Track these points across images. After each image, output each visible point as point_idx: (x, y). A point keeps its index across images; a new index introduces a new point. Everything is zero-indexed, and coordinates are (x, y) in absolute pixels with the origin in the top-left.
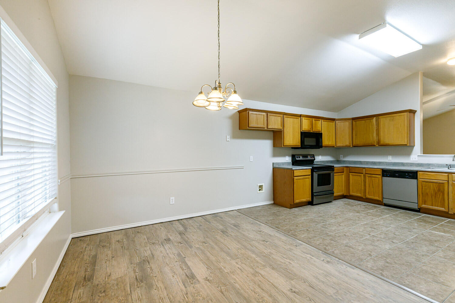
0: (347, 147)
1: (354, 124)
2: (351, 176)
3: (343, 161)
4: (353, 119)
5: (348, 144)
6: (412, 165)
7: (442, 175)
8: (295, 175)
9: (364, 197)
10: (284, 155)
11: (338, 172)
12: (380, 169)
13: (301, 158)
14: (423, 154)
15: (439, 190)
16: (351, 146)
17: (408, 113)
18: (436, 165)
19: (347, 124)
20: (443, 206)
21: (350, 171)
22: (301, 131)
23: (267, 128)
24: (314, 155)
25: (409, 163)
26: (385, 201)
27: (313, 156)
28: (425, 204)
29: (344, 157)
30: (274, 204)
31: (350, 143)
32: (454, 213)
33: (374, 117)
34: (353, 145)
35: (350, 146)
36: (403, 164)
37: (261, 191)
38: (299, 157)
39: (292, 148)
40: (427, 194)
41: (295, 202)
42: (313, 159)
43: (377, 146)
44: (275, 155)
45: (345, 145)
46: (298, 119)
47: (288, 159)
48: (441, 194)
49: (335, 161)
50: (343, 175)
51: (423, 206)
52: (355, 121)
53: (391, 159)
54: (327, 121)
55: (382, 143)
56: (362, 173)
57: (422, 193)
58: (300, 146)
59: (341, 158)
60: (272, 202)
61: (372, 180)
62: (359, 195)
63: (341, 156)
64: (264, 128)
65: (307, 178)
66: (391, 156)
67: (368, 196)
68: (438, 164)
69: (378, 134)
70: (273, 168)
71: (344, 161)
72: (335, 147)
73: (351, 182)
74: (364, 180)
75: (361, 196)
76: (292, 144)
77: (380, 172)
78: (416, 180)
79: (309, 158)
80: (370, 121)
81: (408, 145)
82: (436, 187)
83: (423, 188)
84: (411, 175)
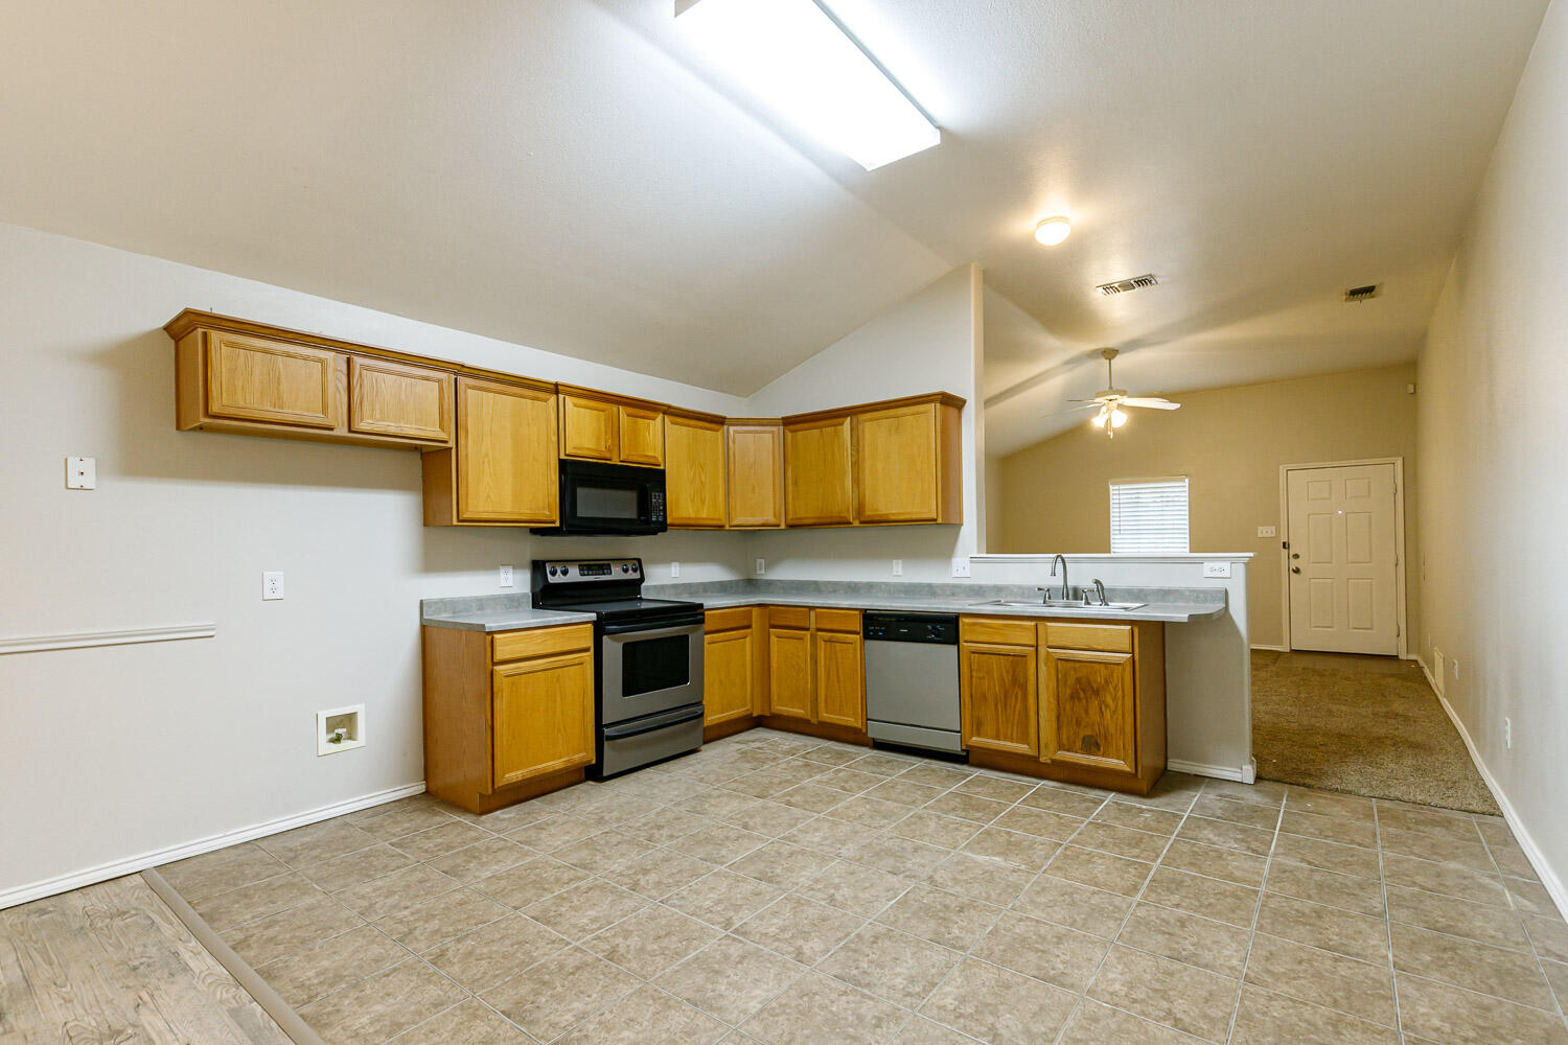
0: (769, 528)
1: (790, 441)
2: (774, 639)
3: (767, 581)
4: (789, 422)
5: (773, 516)
6: (954, 590)
7: (1020, 625)
8: (498, 656)
9: (814, 721)
10: (491, 565)
11: (720, 627)
12: (858, 612)
13: (574, 575)
14: (988, 553)
15: (1014, 681)
16: (783, 527)
17: (938, 405)
18: (1015, 590)
19: (768, 440)
20: (1024, 739)
21: (773, 622)
22: (563, 457)
23: (350, 431)
24: (639, 561)
25: (947, 585)
26: (875, 731)
27: (638, 565)
28: (979, 735)
29: (768, 567)
30: (427, 792)
31: (777, 513)
32: (1053, 761)
33: (846, 416)
34: (791, 521)
35: (779, 526)
36: (931, 590)
37: (345, 744)
38: (565, 573)
39: (534, 531)
40: (984, 697)
41: (499, 783)
42: (637, 576)
43: (856, 523)
44: (431, 562)
45: (761, 522)
46: (546, 401)
47: (515, 582)
48: (1019, 693)
49: (737, 582)
50: (748, 639)
51: (976, 740)
52: (792, 432)
53: (900, 569)
54: (692, 422)
55: (869, 513)
56: (808, 629)
57: (972, 699)
58: (558, 524)
59: (759, 572)
60: (420, 788)
61: (836, 653)
62: (798, 711)
63: (760, 565)
64: (332, 429)
65: (570, 663)
66: (900, 561)
67: (826, 716)
68: (1020, 587)
69: (857, 481)
70: (424, 628)
71: (769, 583)
72: (727, 528)
73: (774, 664)
74: (811, 656)
75: (806, 717)
76: (513, 513)
77: (857, 625)
78: (956, 647)
79: (616, 574)
80: (836, 432)
81: (940, 521)
82: (1007, 672)
83: (974, 674)
84: (941, 628)
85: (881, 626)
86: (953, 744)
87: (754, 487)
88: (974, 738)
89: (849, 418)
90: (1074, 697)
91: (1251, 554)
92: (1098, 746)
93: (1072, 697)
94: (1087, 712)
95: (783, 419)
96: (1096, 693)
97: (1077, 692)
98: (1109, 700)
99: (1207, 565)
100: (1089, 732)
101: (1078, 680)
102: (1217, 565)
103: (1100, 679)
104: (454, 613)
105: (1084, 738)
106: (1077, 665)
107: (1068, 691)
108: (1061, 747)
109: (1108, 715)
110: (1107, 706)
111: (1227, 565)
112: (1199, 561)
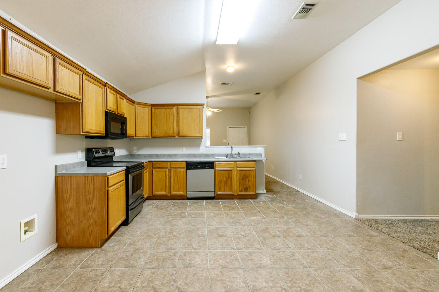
0: (146, 137)
1: (154, 111)
2: (154, 172)
4: (153, 105)
5: (148, 134)
6: (201, 155)
7: (230, 163)
9: (169, 195)
12: (184, 162)
13: (101, 154)
14: (212, 145)
15: (229, 177)
16: (151, 137)
17: (202, 106)
19: (147, 110)
20: (231, 191)
21: (154, 167)
22: (106, 110)
23: (54, 90)
24: (113, 148)
25: (199, 154)
26: (190, 195)
27: (112, 150)
28: (220, 191)
29: (138, 150)
30: (58, 247)
31: (150, 133)
32: (238, 195)
33: (174, 106)
34: (153, 136)
35: (149, 137)
36: (195, 156)
37: (29, 234)
38: (99, 153)
39: (87, 137)
40: (221, 181)
42: (112, 153)
43: (177, 137)
45: (145, 136)
46: (102, 88)
47: (80, 157)
48: (230, 180)
50: (147, 172)
51: (219, 193)
52: (154, 109)
53: (185, 151)
54: (129, 102)
55: (181, 134)
56: (167, 168)
57: (218, 183)
58: (104, 135)
59: (134, 151)
60: (55, 246)
61: (177, 174)
62: (164, 193)
63: (135, 149)
64: (48, 89)
65: (122, 185)
66: (185, 148)
67: (173, 193)
69: (178, 126)
70: (56, 177)
71: (139, 155)
72: (135, 137)
73: (155, 179)
74: (168, 175)
75: (166, 194)
76: (95, 130)
77: (185, 166)
78: (213, 170)
79: (109, 153)
80: (170, 110)
81: (199, 137)
82: (227, 175)
83: (219, 176)
84: (210, 165)
85: (191, 165)
86: (212, 195)
87: (143, 124)
88: (219, 192)
90: (243, 179)
91: (266, 146)
92: (248, 189)
93: (242, 179)
94: (245, 182)
96: (248, 177)
97: (244, 178)
98: (250, 179)
99: (258, 148)
100: (246, 186)
101: (244, 175)
102: (259, 148)
103: (248, 174)
104: (66, 170)
105: (245, 188)
106: (244, 171)
107: (241, 178)
108: (240, 191)
109: (250, 182)
110: (250, 180)
111: (261, 148)
112: (256, 147)
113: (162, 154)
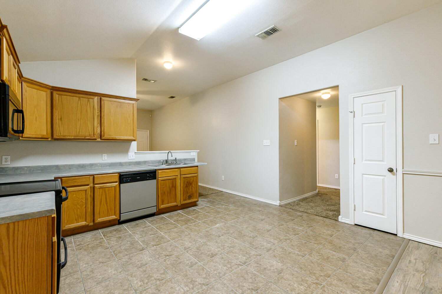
3: (13, 168)
4: (54, 89)
5: (45, 134)
6: (130, 164)
7: (174, 171)
9: (92, 224)
12: (117, 174)
15: (173, 186)
16: (50, 139)
20: (175, 201)
21: (64, 185)
25: (127, 162)
26: (124, 217)
28: (163, 204)
31: (47, 132)
32: (181, 205)
33: (94, 95)
34: (55, 137)
35: (48, 139)
36: (121, 164)
40: (164, 193)
43: (99, 140)
45: (40, 136)
48: (174, 189)
52: (59, 94)
53: (106, 159)
55: (106, 136)
56: (88, 185)
57: (161, 194)
61: (105, 192)
62: (83, 223)
66: (106, 155)
67: (99, 220)
69: (101, 124)
71: (16, 169)
73: (65, 205)
74: (90, 196)
75: (87, 224)
77: (117, 179)
78: (155, 180)
80: (88, 101)
82: (171, 184)
83: (162, 187)
85: (127, 178)
86: (154, 210)
88: (162, 206)
89: (97, 97)
90: (187, 186)
91: (199, 151)
92: (191, 197)
93: (186, 187)
94: (189, 190)
95: (53, 87)
96: (191, 184)
97: (187, 185)
98: (194, 186)
99: (192, 153)
100: (190, 194)
101: (187, 182)
103: (192, 181)
105: (188, 196)
106: (187, 178)
107: (185, 186)
108: (184, 200)
109: (193, 189)
110: (193, 187)
111: (195, 153)
112: (190, 152)
113: (67, 165)
